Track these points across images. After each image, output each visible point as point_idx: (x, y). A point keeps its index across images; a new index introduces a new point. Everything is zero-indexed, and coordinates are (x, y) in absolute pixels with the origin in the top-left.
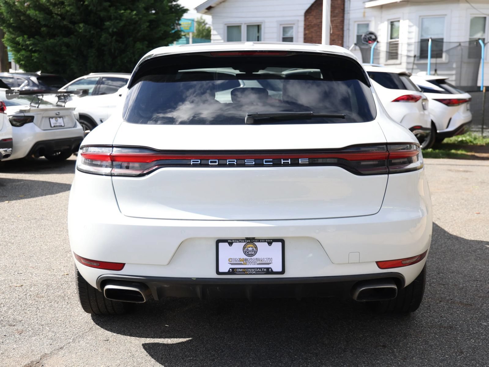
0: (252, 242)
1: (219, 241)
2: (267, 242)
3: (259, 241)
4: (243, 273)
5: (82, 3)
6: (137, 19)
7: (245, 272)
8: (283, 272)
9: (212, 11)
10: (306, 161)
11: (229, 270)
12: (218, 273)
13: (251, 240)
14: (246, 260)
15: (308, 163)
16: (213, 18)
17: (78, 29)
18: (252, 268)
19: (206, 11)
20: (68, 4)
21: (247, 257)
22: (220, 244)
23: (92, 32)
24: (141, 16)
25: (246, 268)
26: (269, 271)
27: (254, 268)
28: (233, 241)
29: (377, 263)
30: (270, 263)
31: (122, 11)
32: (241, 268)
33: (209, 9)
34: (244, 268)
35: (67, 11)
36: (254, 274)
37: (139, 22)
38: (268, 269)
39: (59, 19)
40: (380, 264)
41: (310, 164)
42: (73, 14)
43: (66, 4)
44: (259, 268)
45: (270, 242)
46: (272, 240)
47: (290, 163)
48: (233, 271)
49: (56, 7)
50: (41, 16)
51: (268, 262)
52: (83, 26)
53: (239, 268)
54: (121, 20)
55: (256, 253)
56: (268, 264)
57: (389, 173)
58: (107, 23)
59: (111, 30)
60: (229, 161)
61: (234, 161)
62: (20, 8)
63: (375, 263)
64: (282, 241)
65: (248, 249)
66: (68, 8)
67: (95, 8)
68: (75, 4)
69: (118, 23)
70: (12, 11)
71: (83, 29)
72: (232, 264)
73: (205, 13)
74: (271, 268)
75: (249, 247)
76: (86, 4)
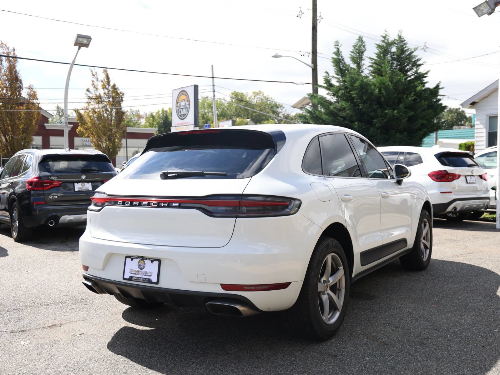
0: (143, 260)
1: (127, 257)
2: (151, 260)
3: (147, 259)
4: (136, 280)
5: (357, 107)
6: (398, 116)
7: (137, 280)
8: (157, 283)
9: (476, 105)
10: (177, 205)
11: (129, 278)
12: (124, 279)
13: (142, 258)
14: (138, 271)
15: (178, 206)
16: (476, 111)
17: (354, 126)
18: (141, 278)
19: (471, 106)
20: (348, 109)
21: (139, 270)
22: (127, 259)
23: (363, 127)
24: (401, 114)
25: (138, 277)
26: (150, 281)
27: (142, 278)
28: (134, 258)
29: (222, 285)
30: (151, 276)
31: (387, 111)
32: (135, 277)
33: (473, 104)
34: (137, 277)
35: (348, 114)
36: (141, 282)
37: (400, 118)
38: (149, 279)
39: (342, 120)
40: (224, 286)
41: (180, 207)
42: (351, 116)
43: (347, 109)
44: (145, 278)
45: (153, 260)
46: (154, 259)
47: (167, 205)
48: (131, 279)
49: (341, 112)
50: (331, 119)
51: (150, 275)
52: (358, 123)
53: (134, 277)
54: (386, 117)
55: (144, 267)
56: (150, 276)
57: (237, 217)
58: (374, 121)
59: (377, 125)
60: (135, 203)
61: (137, 203)
62: (318, 115)
63: (220, 285)
64: (159, 261)
65: (140, 264)
66: (348, 112)
67: (367, 111)
68: (352, 109)
69: (382, 120)
70: (313, 117)
71: (357, 125)
72: (131, 273)
73: (470, 108)
74: (151, 279)
75: (141, 263)
76: (361, 108)
